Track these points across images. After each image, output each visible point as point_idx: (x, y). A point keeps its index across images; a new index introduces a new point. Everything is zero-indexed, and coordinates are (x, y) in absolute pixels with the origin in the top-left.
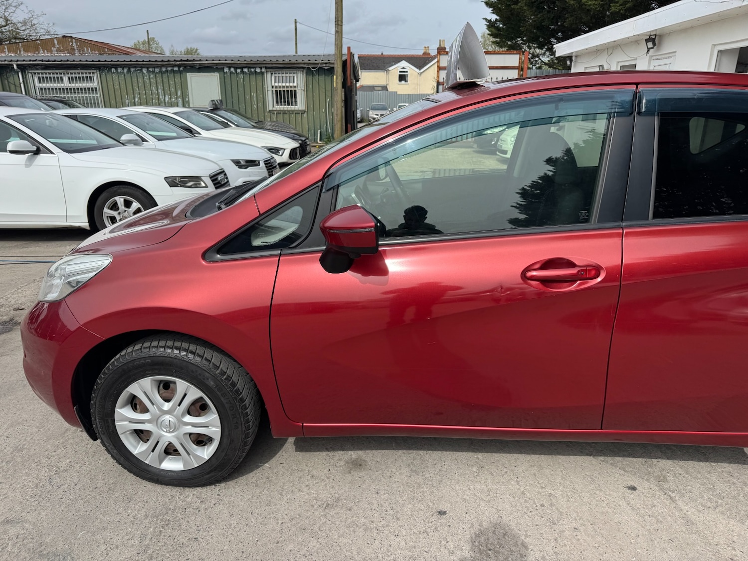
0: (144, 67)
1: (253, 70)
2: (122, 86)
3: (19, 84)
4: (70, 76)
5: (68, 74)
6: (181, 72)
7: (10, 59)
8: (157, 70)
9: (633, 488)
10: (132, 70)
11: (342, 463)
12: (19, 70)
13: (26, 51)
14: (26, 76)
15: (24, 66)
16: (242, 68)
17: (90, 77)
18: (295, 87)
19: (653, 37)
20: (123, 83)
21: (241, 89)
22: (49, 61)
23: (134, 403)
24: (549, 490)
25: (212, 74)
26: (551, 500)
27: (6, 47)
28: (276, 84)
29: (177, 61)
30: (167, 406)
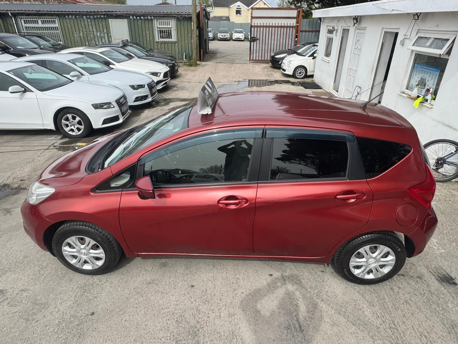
0: (84, 15)
1: (146, 18)
2: (72, 26)
3: (13, 24)
4: (42, 20)
5: (41, 18)
6: (105, 19)
7: (6, 9)
8: (92, 17)
10: (77, 17)
11: (158, 264)
12: (12, 16)
14: (16, 19)
16: (140, 16)
17: (54, 21)
18: (170, 28)
19: (357, 18)
20: (72, 24)
21: (140, 29)
22: (29, 11)
23: (70, 245)
24: (238, 276)
25: (123, 20)
28: (160, 26)
29: (102, 12)
30: (83, 246)
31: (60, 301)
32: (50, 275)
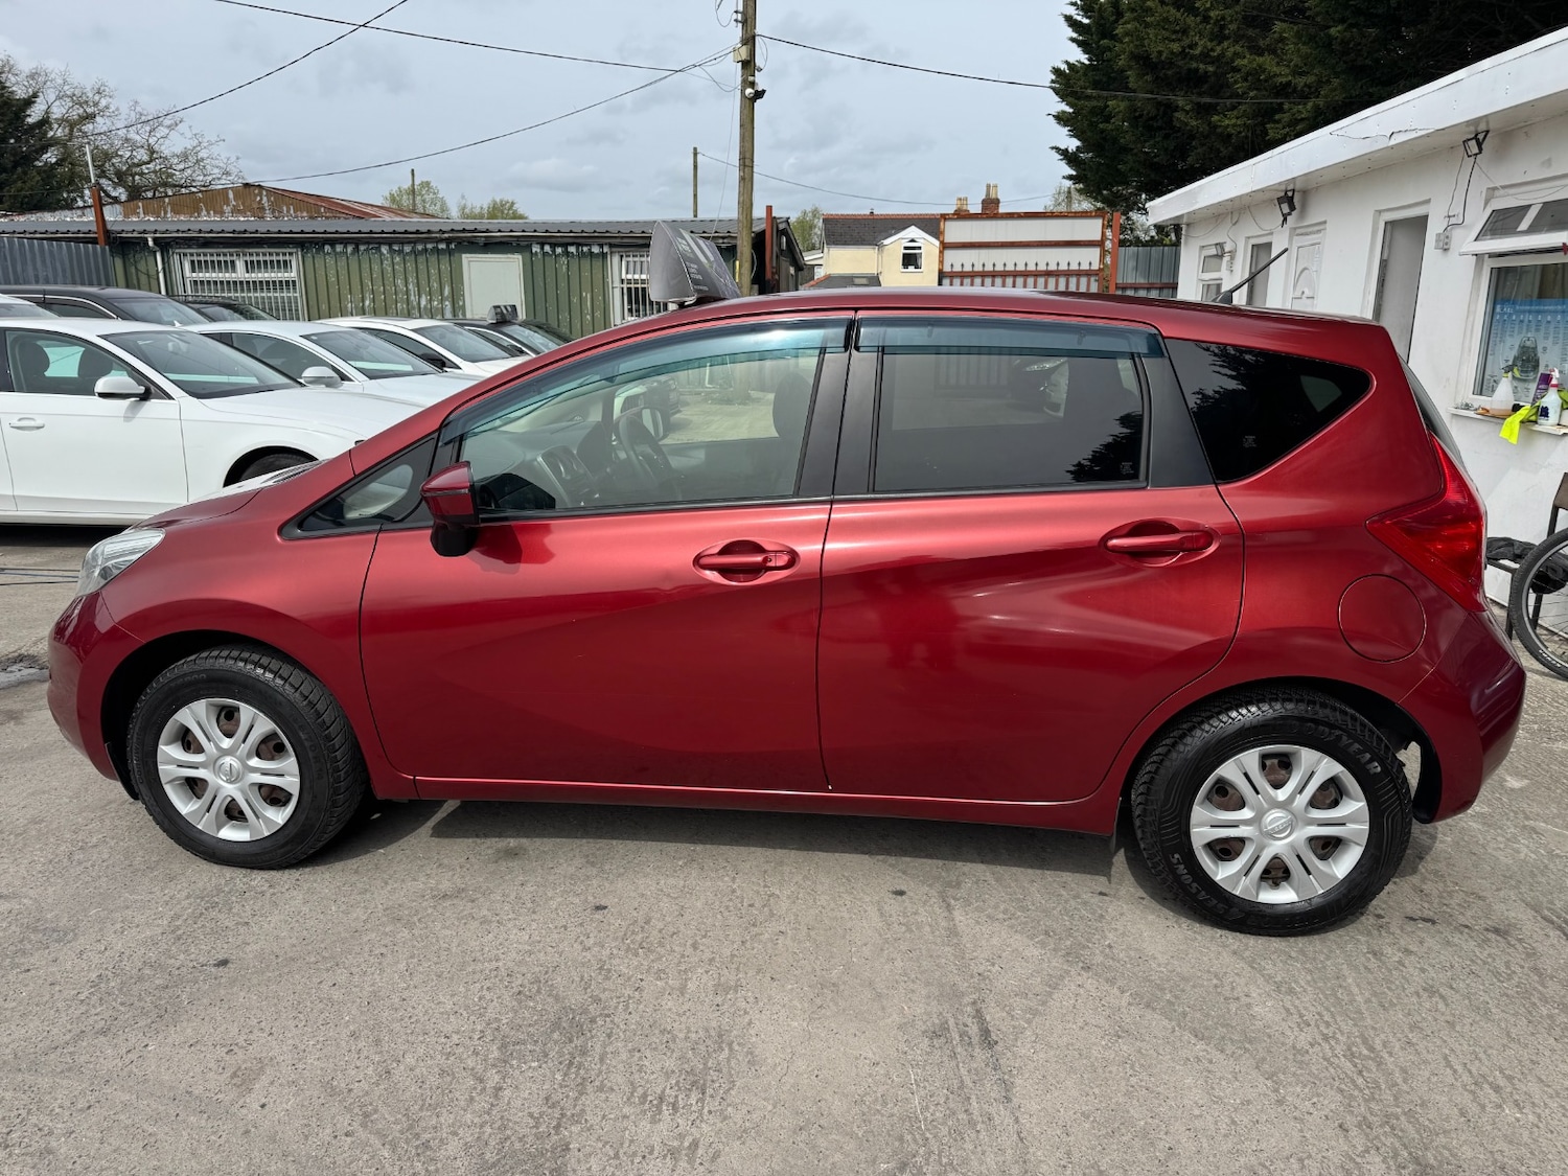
0: (385, 244)
1: (585, 249)
2: (341, 278)
3: (155, 273)
4: (248, 258)
5: (245, 255)
6: (450, 252)
7: (141, 228)
8: (407, 249)
9: (901, 893)
10: (362, 248)
11: (489, 851)
12: (157, 249)
13: (176, 212)
14: (169, 258)
15: (168, 240)
16: (565, 245)
17: (285, 262)
19: (1290, 194)
20: (343, 273)
21: (563, 284)
22: (211, 231)
23: (186, 740)
24: (774, 890)
25: (510, 256)
26: (769, 900)
27: (140, 204)
28: (630, 276)
29: (444, 232)
30: (226, 743)
31: (118, 926)
32: (105, 864)
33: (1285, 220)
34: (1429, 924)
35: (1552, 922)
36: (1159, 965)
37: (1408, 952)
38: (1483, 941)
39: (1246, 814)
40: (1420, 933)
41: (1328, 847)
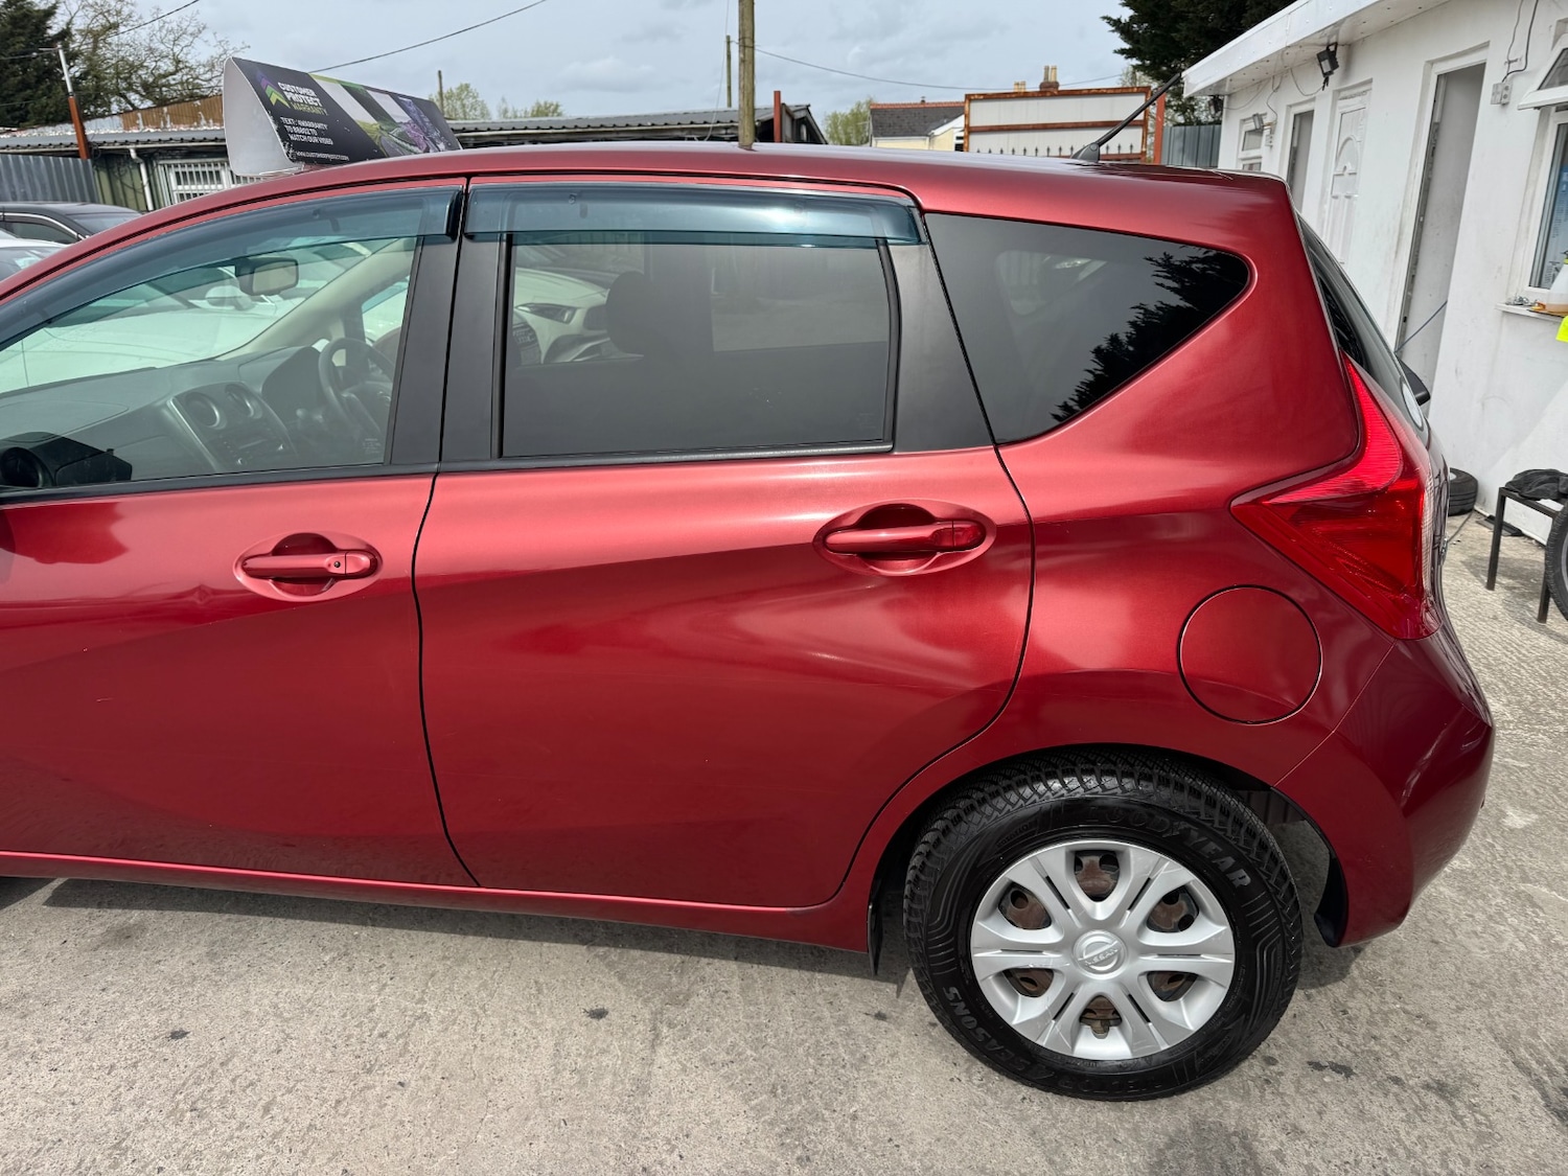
3: (140, 187)
7: (123, 139)
9: (599, 1014)
12: (141, 160)
14: (153, 170)
15: (151, 151)
19: (1332, 48)
22: (193, 140)
33: (1326, 81)
34: (1340, 1077)
35: (1528, 1071)
36: (913, 1155)
37: (1296, 1132)
38: (1417, 1109)
39: (1049, 935)
40: (1323, 1095)
41: (1174, 985)
